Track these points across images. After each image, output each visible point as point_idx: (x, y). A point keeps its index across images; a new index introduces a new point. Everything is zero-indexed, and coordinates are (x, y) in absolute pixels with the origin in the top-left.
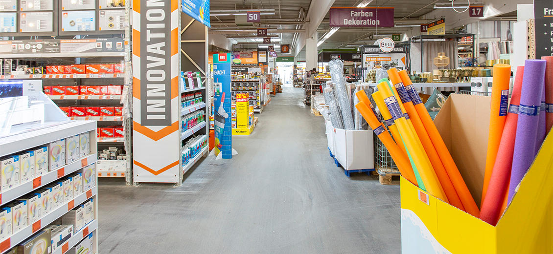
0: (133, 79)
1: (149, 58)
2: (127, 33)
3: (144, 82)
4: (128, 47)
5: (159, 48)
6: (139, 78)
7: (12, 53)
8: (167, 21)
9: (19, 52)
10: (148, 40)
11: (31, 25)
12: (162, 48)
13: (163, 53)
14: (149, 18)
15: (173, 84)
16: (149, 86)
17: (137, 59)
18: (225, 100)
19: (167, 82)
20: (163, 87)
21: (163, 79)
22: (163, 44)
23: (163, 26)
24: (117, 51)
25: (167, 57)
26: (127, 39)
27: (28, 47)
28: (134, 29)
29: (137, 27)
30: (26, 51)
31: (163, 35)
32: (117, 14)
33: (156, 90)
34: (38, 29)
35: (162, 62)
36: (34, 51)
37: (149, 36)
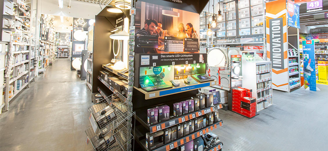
0: (267, 51)
1: (273, 44)
2: (264, 35)
3: (271, 52)
4: (264, 40)
5: (278, 40)
6: (270, 51)
7: (226, 43)
8: (281, 30)
9: (228, 42)
10: (273, 37)
11: (230, 34)
12: (279, 40)
13: (280, 42)
14: (273, 29)
15: (284, 54)
16: (273, 54)
17: (268, 45)
18: (311, 62)
19: (282, 52)
20: (280, 55)
21: (280, 51)
22: (280, 39)
23: (279, 32)
24: (260, 42)
25: (282, 44)
26: (264, 37)
27: (231, 41)
28: (267, 34)
29: (268, 33)
30: (230, 42)
31: (279, 35)
32: (258, 29)
33: (276, 55)
34: (232, 35)
35: (280, 45)
36: (232, 42)
37: (273, 36)
